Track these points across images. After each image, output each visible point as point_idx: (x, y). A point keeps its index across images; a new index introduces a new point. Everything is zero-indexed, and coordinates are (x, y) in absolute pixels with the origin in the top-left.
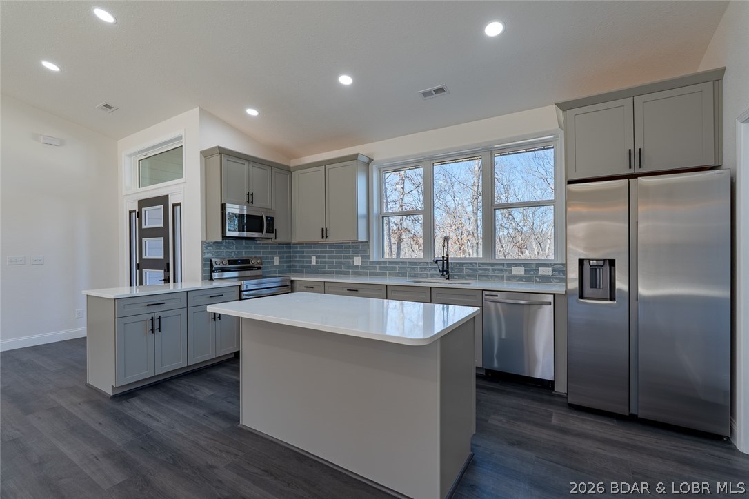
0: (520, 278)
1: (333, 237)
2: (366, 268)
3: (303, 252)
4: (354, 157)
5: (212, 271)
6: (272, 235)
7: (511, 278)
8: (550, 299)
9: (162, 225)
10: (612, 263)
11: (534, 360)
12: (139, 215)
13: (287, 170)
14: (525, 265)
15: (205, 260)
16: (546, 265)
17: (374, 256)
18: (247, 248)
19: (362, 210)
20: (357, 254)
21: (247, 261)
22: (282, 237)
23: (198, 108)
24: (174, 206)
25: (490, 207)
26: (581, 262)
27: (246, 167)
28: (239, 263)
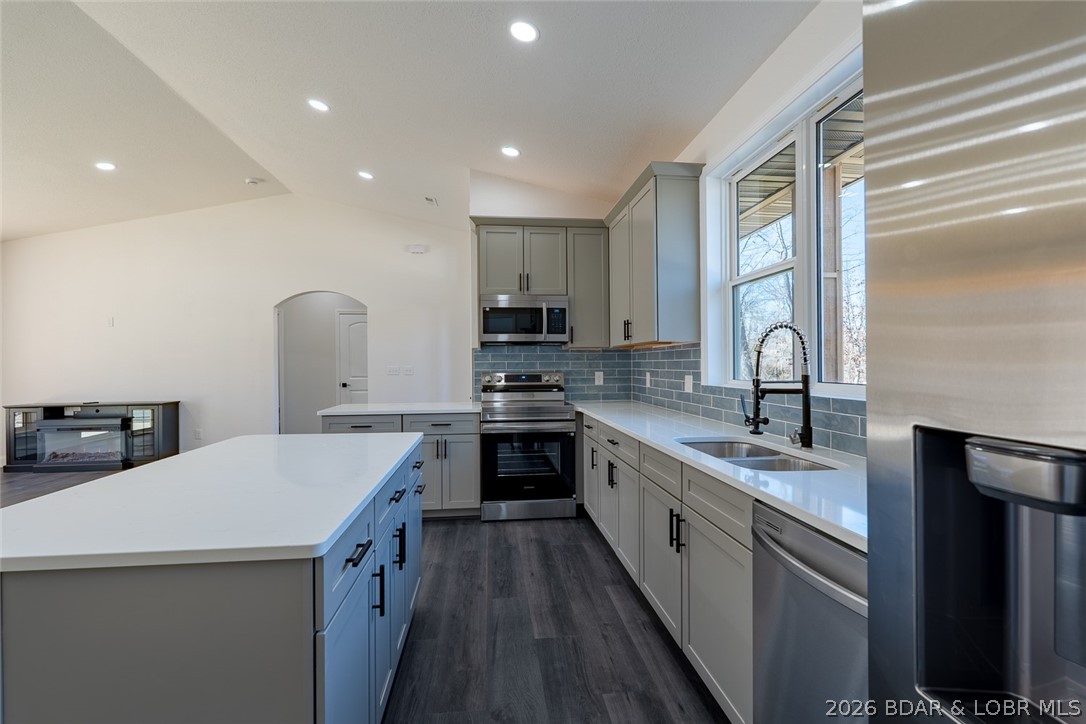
4: (650, 172)
6: (564, 337)
13: (600, 227)
15: (476, 374)
17: (709, 375)
20: (689, 369)
23: (469, 170)
27: (518, 236)
28: (523, 381)
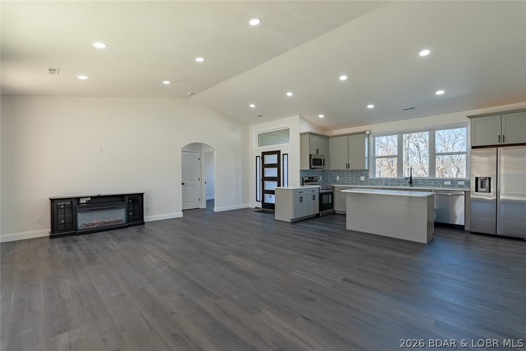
0: (448, 186)
1: (351, 168)
2: (367, 182)
3: (332, 174)
4: (364, 133)
5: (303, 182)
6: (324, 167)
7: (444, 186)
8: (464, 193)
9: (277, 163)
10: (490, 179)
11: (455, 218)
12: (263, 158)
13: (327, 138)
14: (451, 180)
15: (301, 177)
16: (462, 180)
17: (371, 177)
18: (312, 172)
19: (366, 155)
20: (362, 175)
21: (313, 178)
22: (326, 168)
23: (299, 116)
24: (283, 155)
25: (433, 155)
26: (477, 179)
27: (316, 138)
28: (311, 179)
